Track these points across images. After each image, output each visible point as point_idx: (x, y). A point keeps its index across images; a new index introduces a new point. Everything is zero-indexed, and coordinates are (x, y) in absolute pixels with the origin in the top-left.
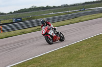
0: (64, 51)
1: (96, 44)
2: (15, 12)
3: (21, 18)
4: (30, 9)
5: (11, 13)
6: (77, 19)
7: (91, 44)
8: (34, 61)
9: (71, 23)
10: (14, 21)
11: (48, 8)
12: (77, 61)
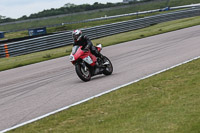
0: (130, 92)
1: (193, 77)
2: (33, 16)
3: (44, 29)
4: (62, 9)
5: (24, 18)
6: (155, 29)
7: (182, 77)
8: (71, 112)
9: (142, 36)
10: (31, 33)
11: (97, 6)
12: (155, 111)
